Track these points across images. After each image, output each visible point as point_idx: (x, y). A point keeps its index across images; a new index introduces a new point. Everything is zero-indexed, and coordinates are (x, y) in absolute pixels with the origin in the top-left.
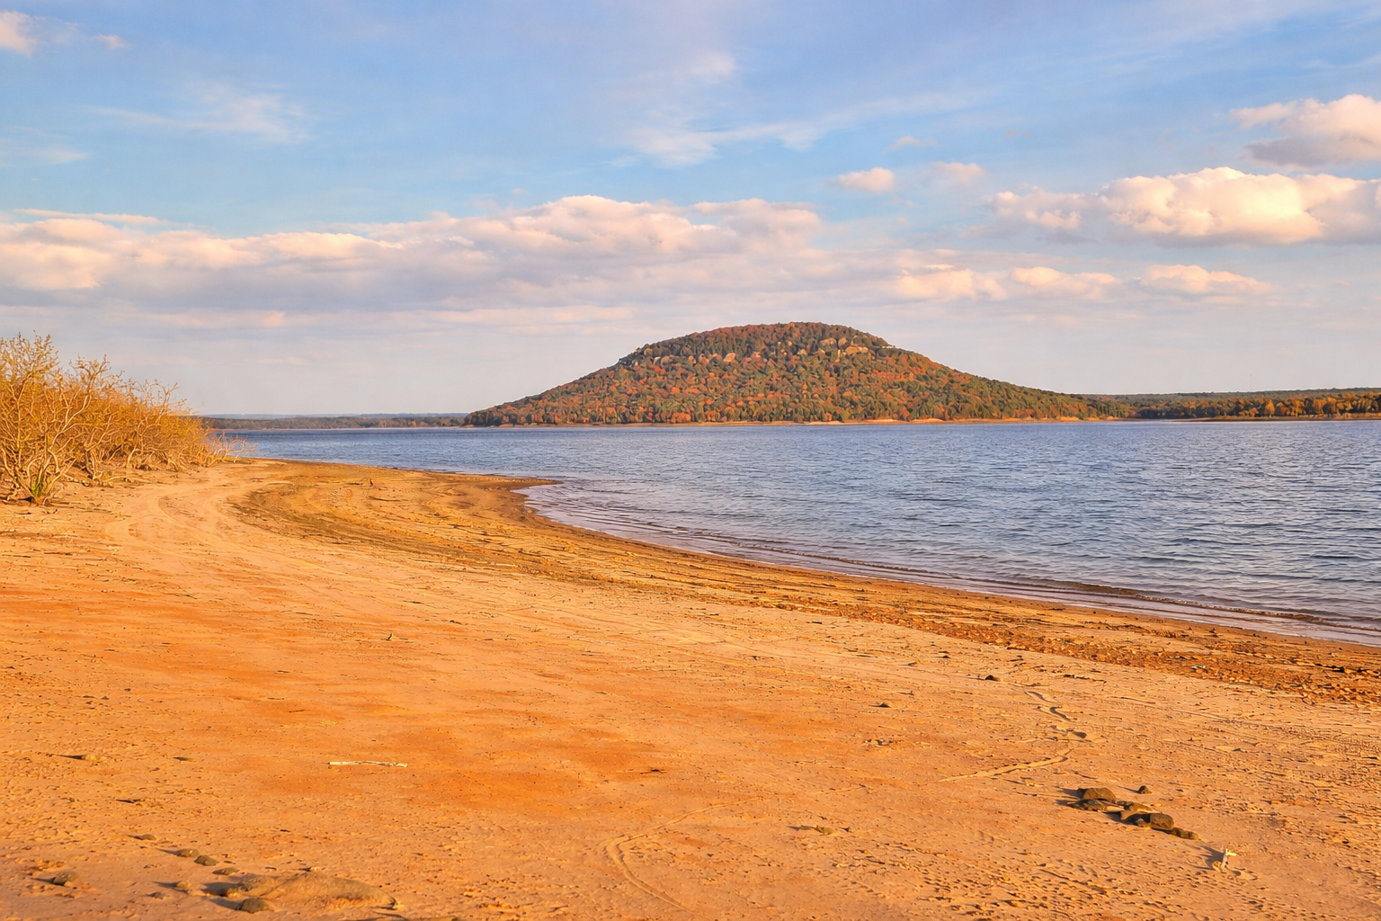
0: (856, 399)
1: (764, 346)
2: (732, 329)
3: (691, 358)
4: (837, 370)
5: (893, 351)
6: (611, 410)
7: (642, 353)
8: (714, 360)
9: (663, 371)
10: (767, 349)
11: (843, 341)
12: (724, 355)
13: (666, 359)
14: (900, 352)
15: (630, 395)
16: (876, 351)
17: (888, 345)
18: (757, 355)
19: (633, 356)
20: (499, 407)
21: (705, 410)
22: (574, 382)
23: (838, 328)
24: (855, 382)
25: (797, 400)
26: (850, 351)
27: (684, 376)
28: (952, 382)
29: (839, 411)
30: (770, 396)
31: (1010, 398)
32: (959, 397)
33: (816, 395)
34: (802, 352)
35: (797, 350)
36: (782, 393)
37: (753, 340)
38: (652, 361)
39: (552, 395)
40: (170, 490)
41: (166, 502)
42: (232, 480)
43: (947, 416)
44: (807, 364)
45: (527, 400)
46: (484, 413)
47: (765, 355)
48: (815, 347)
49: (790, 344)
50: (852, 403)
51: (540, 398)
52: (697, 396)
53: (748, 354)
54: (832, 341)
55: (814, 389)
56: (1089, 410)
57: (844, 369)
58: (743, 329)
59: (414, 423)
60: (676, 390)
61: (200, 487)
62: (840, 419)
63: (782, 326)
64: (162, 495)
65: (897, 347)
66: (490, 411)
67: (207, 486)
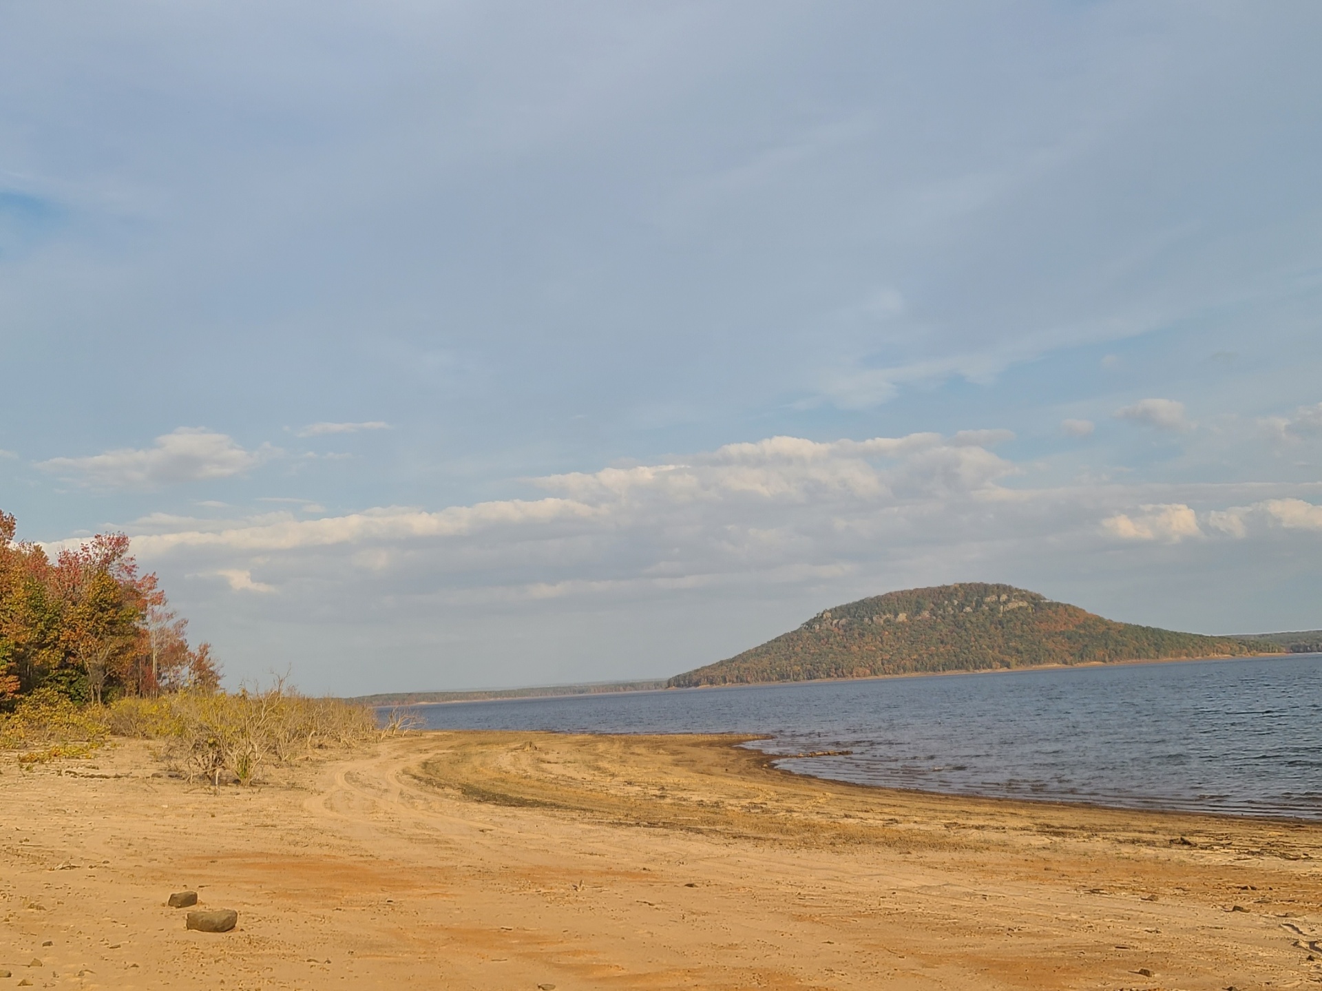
0: (1021, 648)
1: (932, 605)
2: (902, 592)
3: (866, 620)
4: (1000, 623)
5: (1051, 605)
6: (797, 668)
7: (822, 617)
8: (887, 621)
9: (841, 632)
10: (935, 609)
11: (1004, 597)
12: (896, 615)
13: (843, 621)
14: (1058, 604)
15: (813, 655)
16: (1035, 605)
17: (1045, 599)
18: (926, 614)
19: (814, 620)
20: (697, 670)
21: (883, 664)
22: (762, 646)
23: (998, 586)
24: (1018, 632)
25: (966, 651)
26: (1011, 606)
27: (862, 635)
28: (1109, 629)
29: (1007, 659)
30: (942, 650)
31: (1163, 640)
32: (1116, 641)
33: (984, 646)
34: (968, 609)
35: (963, 608)
36: (952, 645)
37: (921, 601)
38: (831, 624)
39: (743, 658)
40: (349, 766)
41: (349, 776)
42: (400, 753)
43: (1107, 658)
44: (974, 620)
45: (722, 663)
46: (684, 676)
47: (933, 613)
48: (979, 604)
49: (956, 602)
50: (1018, 651)
51: (733, 660)
52: (875, 652)
53: (918, 613)
54: (994, 598)
55: (981, 641)
56: (1240, 648)
57: (1008, 622)
58: (911, 592)
59: (621, 688)
60: (855, 648)
61: (375, 761)
62: (1008, 667)
63: (948, 587)
64: (346, 770)
65: (1055, 601)
66: (690, 674)
67: (381, 759)
